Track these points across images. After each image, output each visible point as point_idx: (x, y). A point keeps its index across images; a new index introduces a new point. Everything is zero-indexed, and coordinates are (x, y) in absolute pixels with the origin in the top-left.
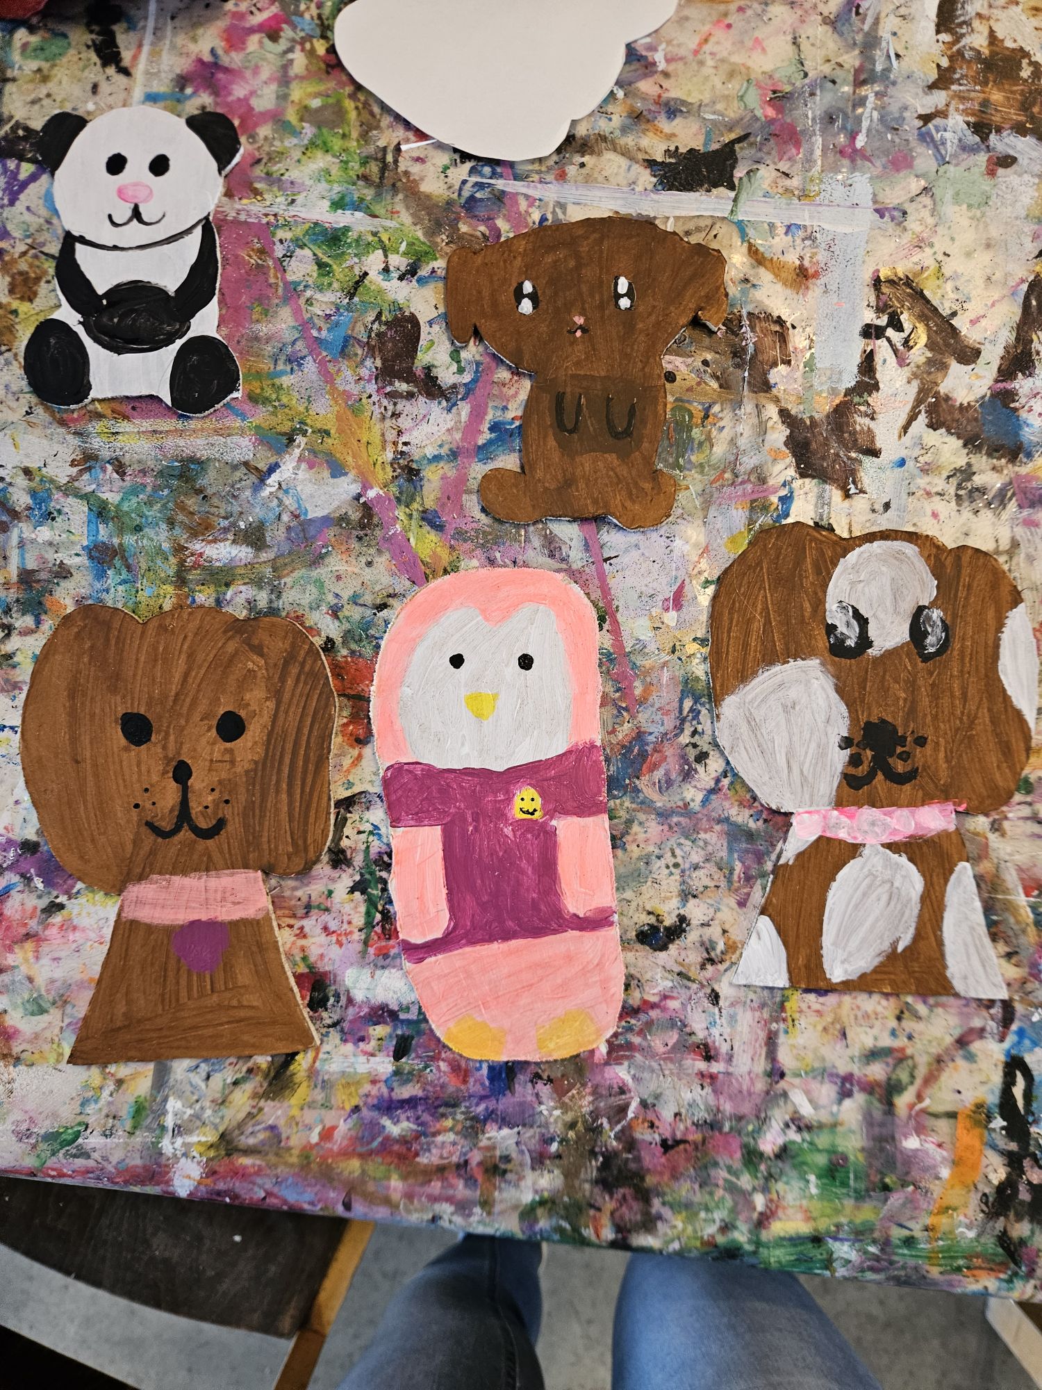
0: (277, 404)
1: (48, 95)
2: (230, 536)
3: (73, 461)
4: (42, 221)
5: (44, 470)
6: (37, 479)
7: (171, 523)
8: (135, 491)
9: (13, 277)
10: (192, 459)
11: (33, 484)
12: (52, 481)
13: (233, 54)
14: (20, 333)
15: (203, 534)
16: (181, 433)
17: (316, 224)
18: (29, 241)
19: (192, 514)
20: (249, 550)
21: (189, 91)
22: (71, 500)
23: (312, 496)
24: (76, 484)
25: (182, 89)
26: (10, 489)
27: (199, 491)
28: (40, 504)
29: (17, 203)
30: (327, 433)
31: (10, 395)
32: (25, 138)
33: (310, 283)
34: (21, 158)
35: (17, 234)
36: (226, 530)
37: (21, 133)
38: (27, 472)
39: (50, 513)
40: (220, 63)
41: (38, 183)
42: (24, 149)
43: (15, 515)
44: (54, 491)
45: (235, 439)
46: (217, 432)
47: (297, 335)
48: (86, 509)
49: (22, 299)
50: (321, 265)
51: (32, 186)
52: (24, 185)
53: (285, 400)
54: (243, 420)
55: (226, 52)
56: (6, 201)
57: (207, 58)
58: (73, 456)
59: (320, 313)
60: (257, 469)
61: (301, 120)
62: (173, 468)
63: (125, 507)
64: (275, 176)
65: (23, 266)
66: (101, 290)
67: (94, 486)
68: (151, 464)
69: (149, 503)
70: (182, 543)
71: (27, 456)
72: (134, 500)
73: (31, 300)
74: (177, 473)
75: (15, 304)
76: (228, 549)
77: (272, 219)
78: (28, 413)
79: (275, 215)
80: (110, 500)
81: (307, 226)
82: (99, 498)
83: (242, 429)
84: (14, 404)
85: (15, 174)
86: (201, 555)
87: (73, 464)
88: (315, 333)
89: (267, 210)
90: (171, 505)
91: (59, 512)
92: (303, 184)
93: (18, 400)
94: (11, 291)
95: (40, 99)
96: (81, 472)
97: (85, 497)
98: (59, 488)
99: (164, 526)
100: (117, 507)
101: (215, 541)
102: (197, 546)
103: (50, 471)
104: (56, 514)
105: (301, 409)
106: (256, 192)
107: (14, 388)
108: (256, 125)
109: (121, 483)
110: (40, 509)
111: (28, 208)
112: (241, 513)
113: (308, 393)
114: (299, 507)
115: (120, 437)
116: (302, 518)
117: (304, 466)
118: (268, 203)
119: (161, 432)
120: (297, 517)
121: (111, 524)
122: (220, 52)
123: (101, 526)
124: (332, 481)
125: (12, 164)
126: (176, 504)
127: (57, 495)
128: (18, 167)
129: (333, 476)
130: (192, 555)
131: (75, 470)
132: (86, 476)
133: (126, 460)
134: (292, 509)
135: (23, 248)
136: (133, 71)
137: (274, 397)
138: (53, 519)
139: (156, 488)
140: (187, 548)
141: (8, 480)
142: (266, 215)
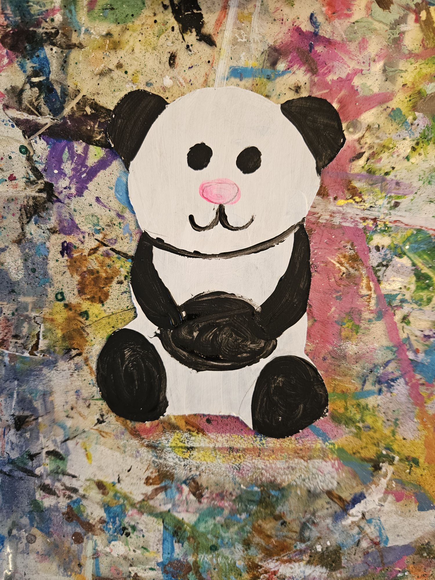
0: (361, 425)
1: (119, 66)
2: (306, 558)
3: (148, 479)
4: (113, 214)
5: (118, 486)
6: (111, 494)
7: (247, 544)
8: (212, 512)
9: (82, 276)
10: (273, 484)
11: (107, 499)
12: (126, 497)
13: (337, 22)
14: (91, 336)
15: (278, 555)
16: (259, 452)
17: (419, 231)
18: (100, 237)
19: (269, 537)
20: (324, 570)
21: (281, 66)
22: (145, 518)
23: (395, 527)
24: (151, 503)
25: (274, 64)
26: (84, 502)
27: (278, 518)
28: (114, 518)
29: (86, 193)
30: (416, 462)
31: (81, 402)
32: (94, 117)
33: (407, 297)
34: (89, 141)
35: (85, 227)
36: (302, 552)
37: (88, 110)
38: (101, 485)
39: (124, 529)
40: (321, 33)
41: (108, 170)
42: (92, 130)
43: (89, 527)
44: (128, 507)
45: (317, 462)
46: (298, 453)
47: (391, 357)
48: (161, 527)
49: (92, 299)
50: (420, 276)
51: (101, 173)
52: (93, 173)
53: (369, 421)
54: (325, 441)
55: (329, 19)
56: (73, 191)
57: (306, 27)
58: (148, 474)
59: (419, 333)
60: (340, 498)
61: (414, 108)
62: (253, 493)
63: (202, 528)
64: (378, 174)
65: (93, 264)
66: (180, 300)
67: (169, 506)
68: (229, 487)
69: (226, 526)
70: (257, 561)
71: (100, 468)
72: (211, 522)
73: (102, 302)
74: (256, 498)
75: (85, 306)
76: (302, 569)
77: (370, 223)
78: (100, 422)
79: (375, 220)
80: (186, 520)
81: (409, 233)
82: (175, 518)
83: (323, 450)
84: (85, 411)
85: (83, 159)
86: (275, 573)
87: (148, 481)
88: (411, 355)
89: (366, 214)
90: (248, 528)
91: (134, 528)
92: (410, 185)
93: (89, 406)
94: (81, 292)
95: (110, 70)
96: (156, 491)
97: (162, 516)
98: (133, 505)
99: (239, 547)
100: (194, 527)
101: (290, 561)
102: (271, 565)
103: (124, 488)
104: (130, 530)
105: (387, 432)
106: (354, 192)
107: (85, 394)
108: (359, 113)
109: (197, 505)
110: (114, 523)
111: (98, 199)
112: (319, 538)
113: (395, 415)
114: (381, 535)
115: (195, 453)
116: (382, 545)
117: (390, 498)
118: (367, 205)
119: (238, 451)
120: (376, 544)
121: (186, 544)
122: (320, 19)
123: (176, 545)
124: (418, 513)
125: (79, 147)
126: (253, 527)
127: (130, 512)
128: (86, 150)
129: (421, 509)
130: (266, 572)
131: (150, 489)
132: (161, 496)
133: (203, 481)
134: (373, 537)
135: (94, 244)
136: (217, 39)
137: (358, 417)
138: (128, 535)
139: (233, 512)
140: (261, 567)
141: (81, 491)
142: (364, 219)
